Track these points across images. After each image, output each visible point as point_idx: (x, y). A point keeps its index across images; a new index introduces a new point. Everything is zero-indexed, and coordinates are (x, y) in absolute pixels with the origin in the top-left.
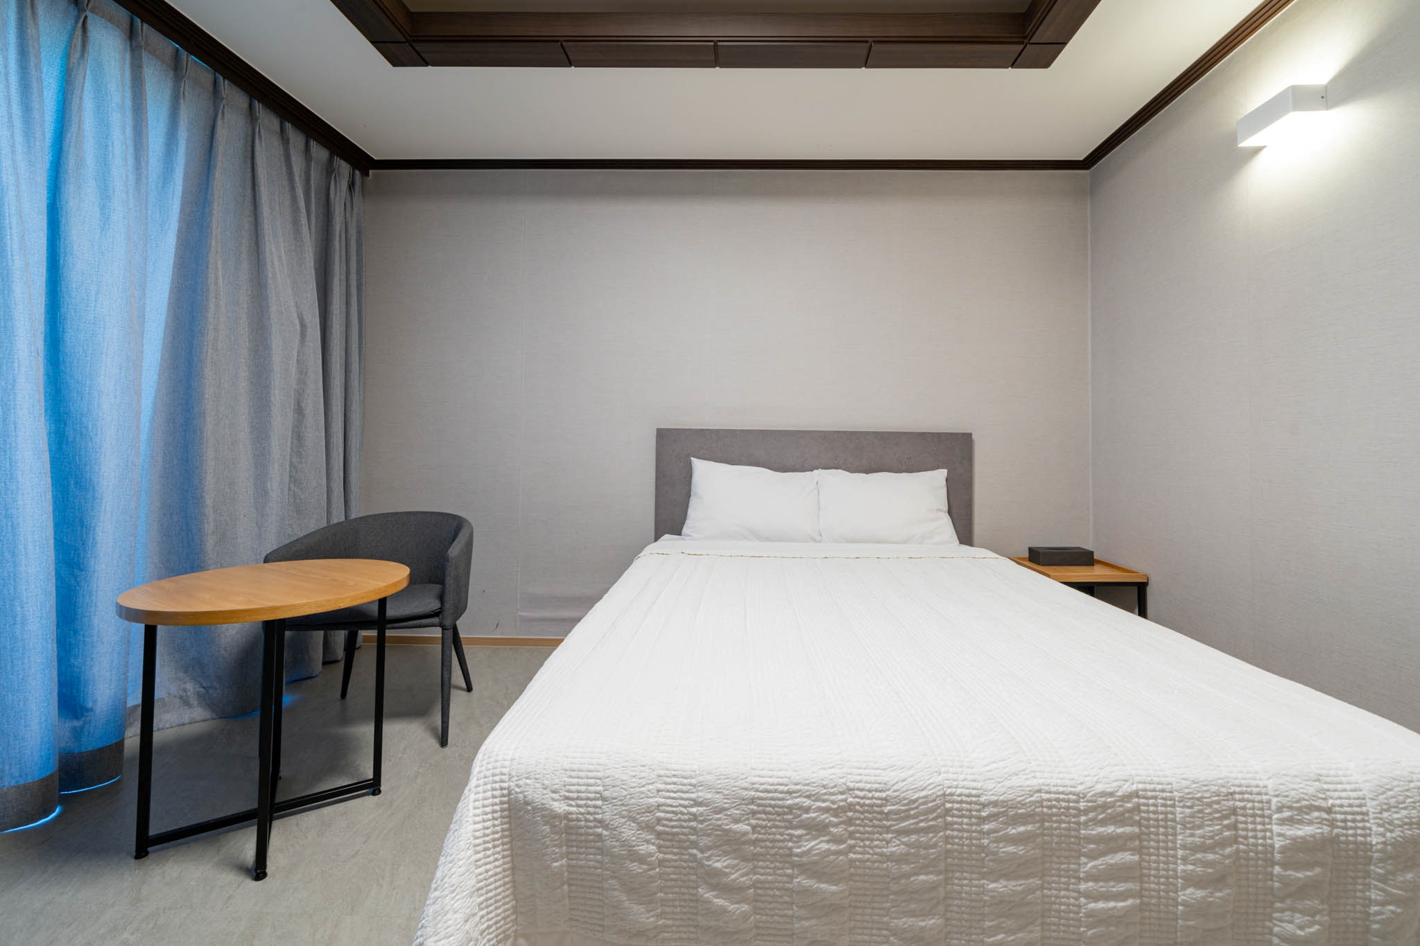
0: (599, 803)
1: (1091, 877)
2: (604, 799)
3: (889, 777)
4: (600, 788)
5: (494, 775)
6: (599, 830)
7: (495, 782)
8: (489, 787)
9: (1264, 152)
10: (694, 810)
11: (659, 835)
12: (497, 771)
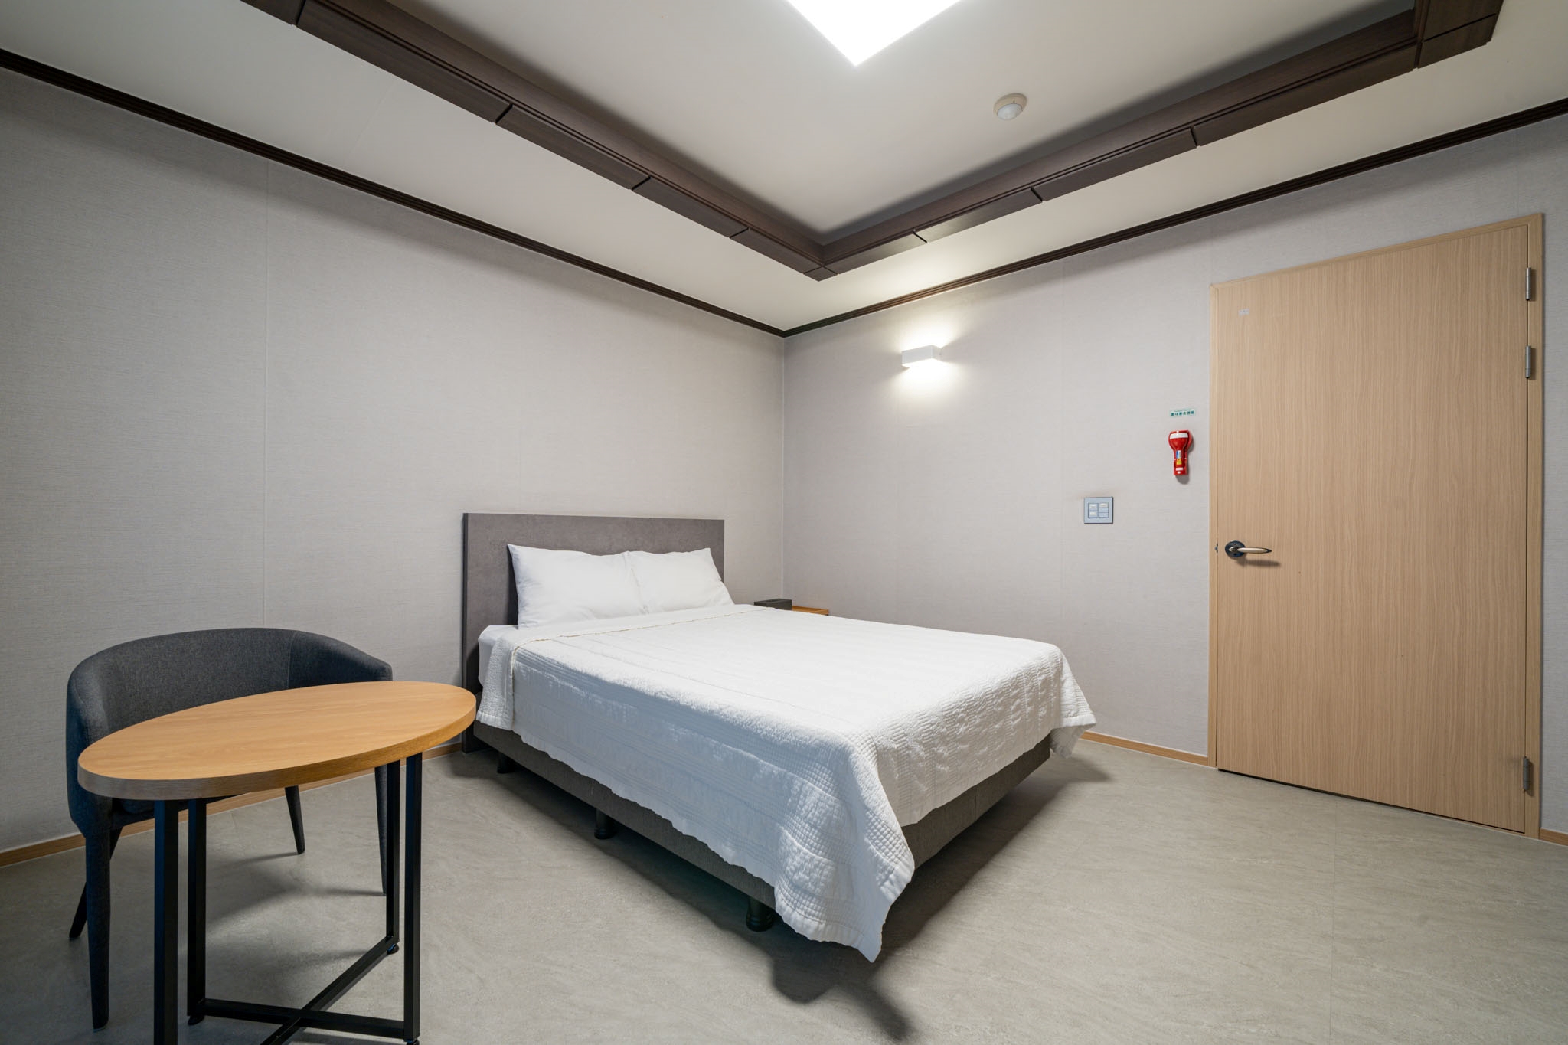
0: (905, 738)
1: (1014, 712)
2: (906, 736)
3: (971, 690)
4: (903, 731)
5: (866, 741)
6: (907, 752)
7: (869, 744)
8: (867, 748)
9: (907, 371)
10: (931, 728)
11: (924, 745)
12: (866, 738)
